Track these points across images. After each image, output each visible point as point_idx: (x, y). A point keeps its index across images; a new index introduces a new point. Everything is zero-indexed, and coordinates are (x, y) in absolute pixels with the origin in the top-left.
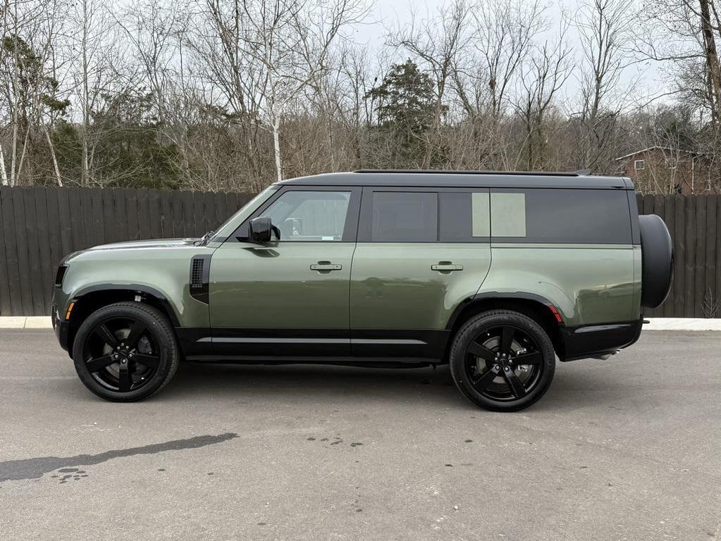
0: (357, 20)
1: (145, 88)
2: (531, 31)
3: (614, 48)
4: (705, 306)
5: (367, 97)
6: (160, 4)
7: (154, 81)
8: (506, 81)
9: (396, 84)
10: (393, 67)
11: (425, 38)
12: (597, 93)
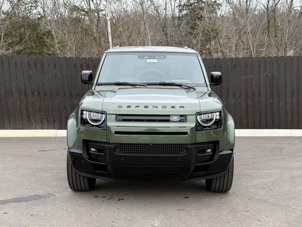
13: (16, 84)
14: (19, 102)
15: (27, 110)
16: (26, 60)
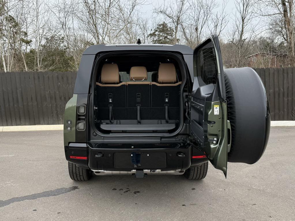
0: (142, 3)
1: (61, 35)
2: (211, 8)
3: (250, 7)
4: (292, 115)
5: (148, 37)
6: (67, 3)
7: (66, 32)
8: (202, 28)
9: (159, 31)
10: (158, 25)
11: (169, 9)
12: (243, 26)
13: (48, 92)
14: (50, 105)
15: (57, 110)
16: (56, 75)
